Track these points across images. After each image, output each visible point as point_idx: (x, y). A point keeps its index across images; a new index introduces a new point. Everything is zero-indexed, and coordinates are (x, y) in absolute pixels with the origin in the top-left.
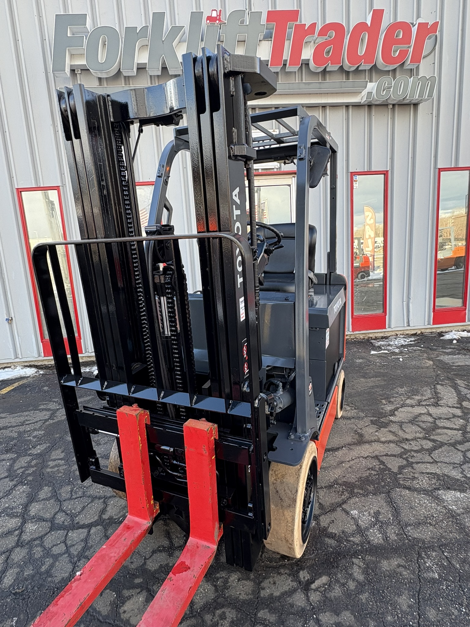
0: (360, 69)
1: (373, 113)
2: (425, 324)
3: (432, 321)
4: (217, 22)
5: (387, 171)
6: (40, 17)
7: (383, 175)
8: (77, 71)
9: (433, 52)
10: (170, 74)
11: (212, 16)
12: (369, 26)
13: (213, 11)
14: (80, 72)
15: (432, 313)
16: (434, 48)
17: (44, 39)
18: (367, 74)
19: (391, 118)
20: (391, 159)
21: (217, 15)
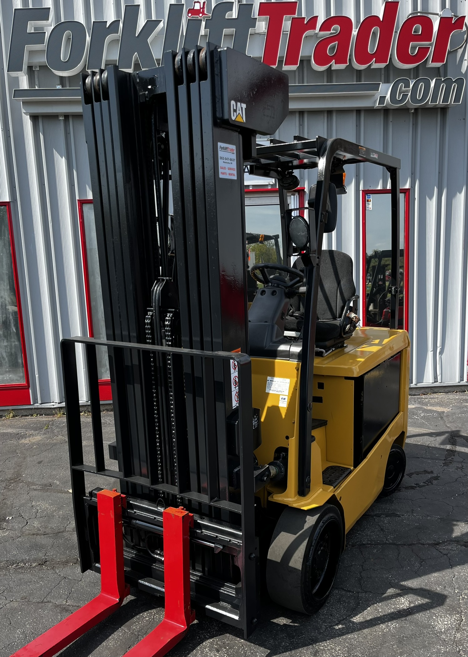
1: (391, 119)
4: (201, 15)
5: (408, 189)
7: (403, 194)
8: (35, 68)
12: (381, 20)
13: (196, 4)
14: (39, 69)
18: (383, 72)
19: (413, 125)
20: (413, 175)
21: (201, 8)
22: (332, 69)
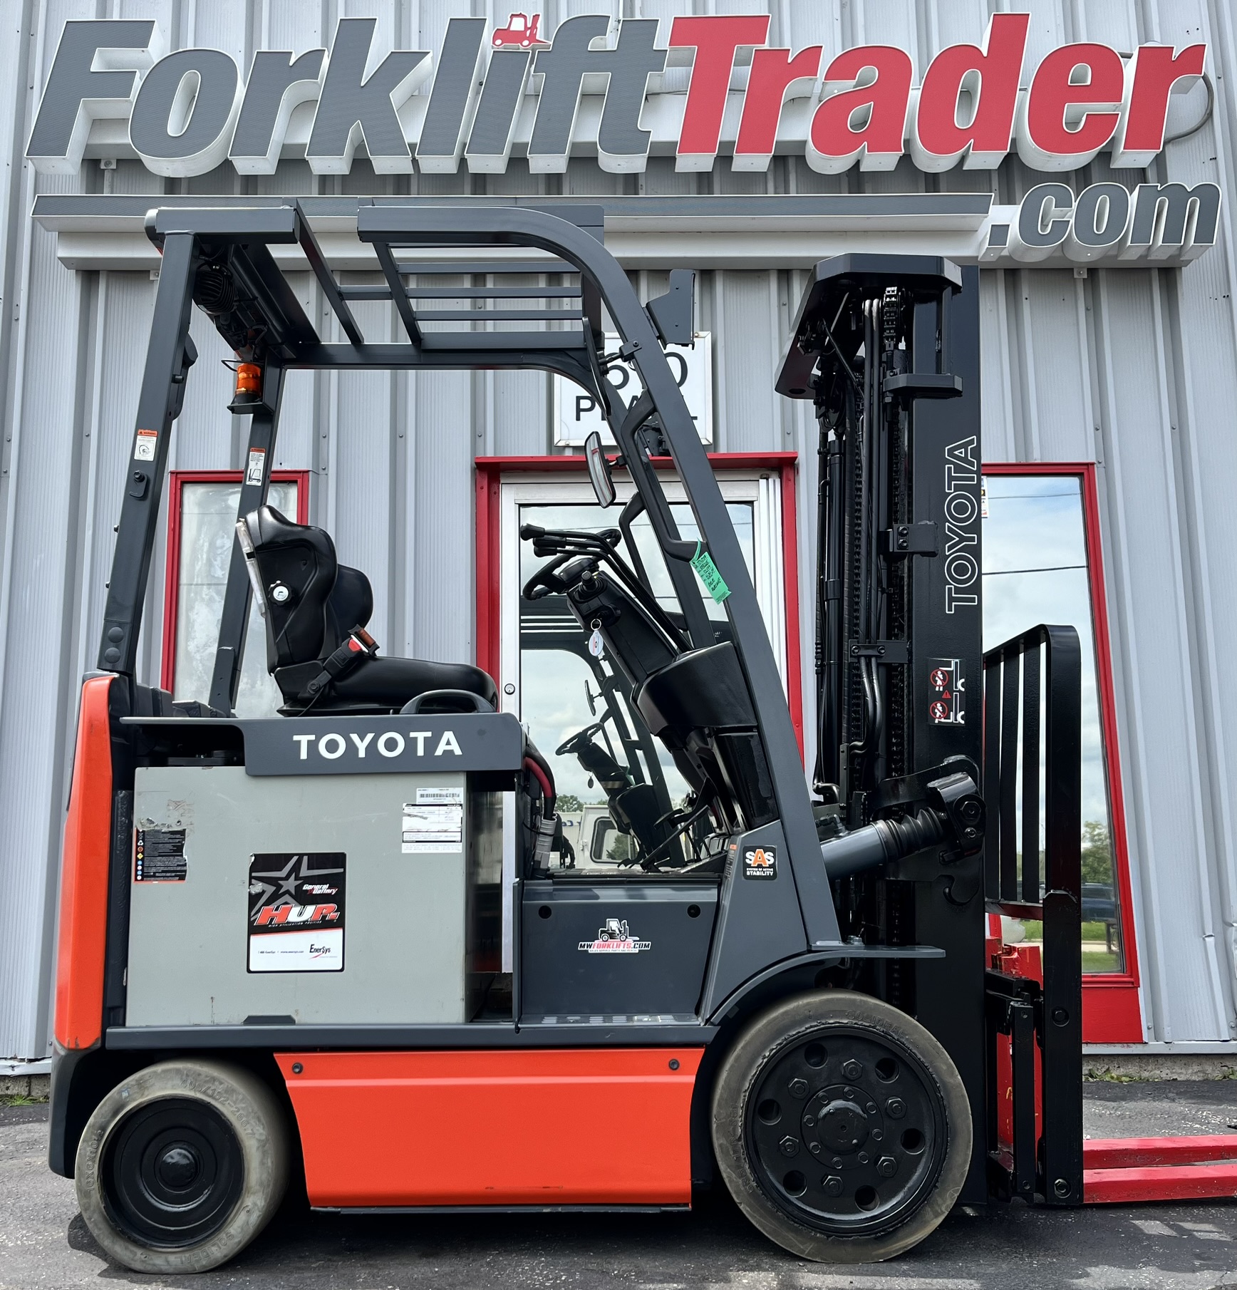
0: (965, 168)
1: (1025, 292)
4: (526, 43)
5: (1089, 465)
6: (30, 33)
7: (1075, 481)
8: (108, 163)
9: (1206, 129)
10: (377, 173)
11: (512, 29)
12: (985, 54)
13: (515, 19)
14: (114, 168)
16: (1209, 117)
17: (29, 86)
19: (1087, 309)
20: (1100, 431)
21: (526, 28)
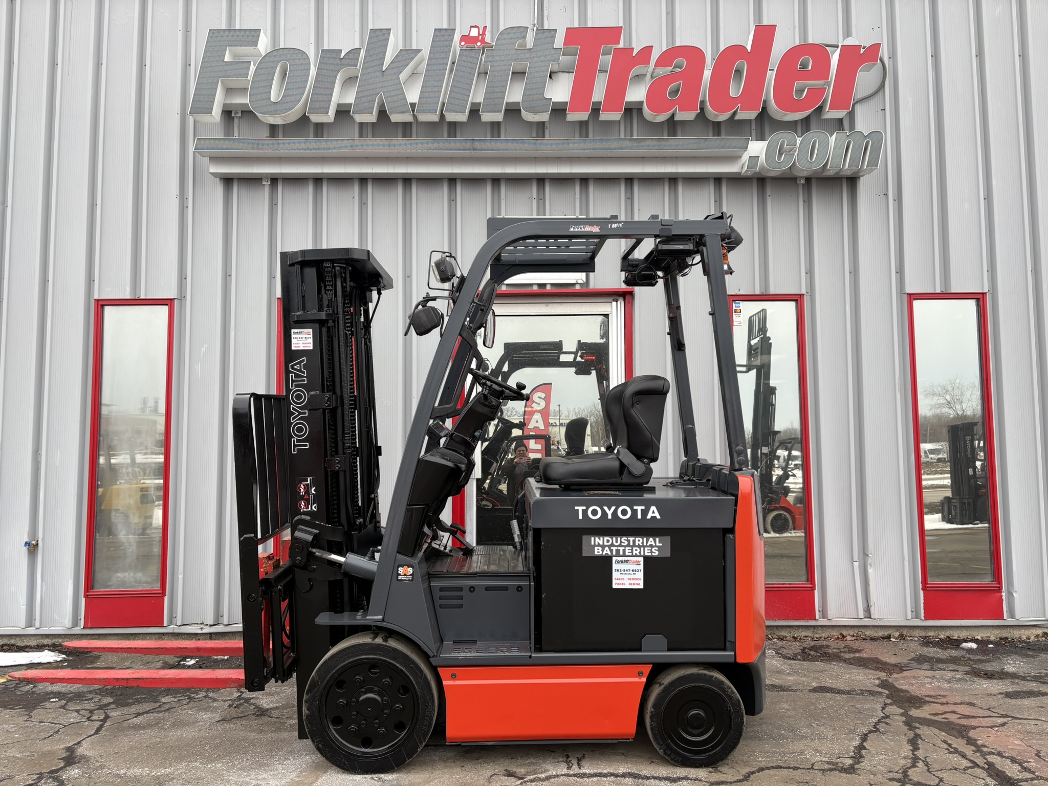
1: (769, 191)
2: (906, 615)
3: (922, 611)
4: (479, 44)
5: (801, 296)
6: (187, 31)
7: (793, 304)
8: (236, 113)
9: (880, 93)
10: (391, 121)
11: (471, 35)
12: (749, 51)
13: (473, 29)
14: (240, 116)
15: (922, 593)
16: (882, 86)
17: (188, 64)
18: (754, 127)
19: (804, 201)
20: (809, 274)
21: (479, 34)
22: (676, 119)
